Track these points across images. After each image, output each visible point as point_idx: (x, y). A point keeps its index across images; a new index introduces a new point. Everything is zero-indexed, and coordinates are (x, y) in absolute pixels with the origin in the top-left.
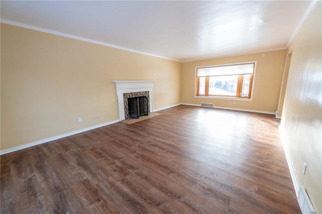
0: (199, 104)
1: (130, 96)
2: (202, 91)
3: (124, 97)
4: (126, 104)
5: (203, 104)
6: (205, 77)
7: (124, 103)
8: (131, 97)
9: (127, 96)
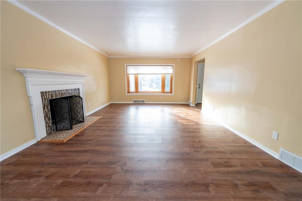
0: (132, 101)
1: (52, 97)
2: (132, 89)
3: (42, 99)
4: (46, 110)
5: (135, 101)
6: (134, 75)
7: (44, 109)
8: (54, 98)
9: (48, 96)
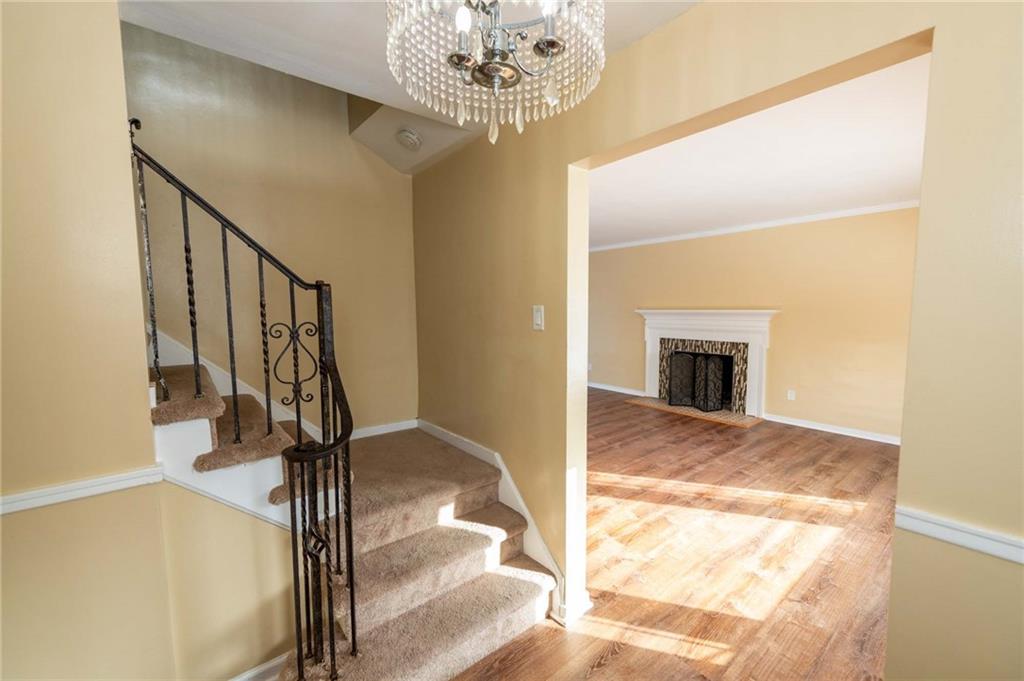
1: (677, 347)
3: (661, 347)
7: (661, 360)
8: (680, 350)
9: (670, 345)
